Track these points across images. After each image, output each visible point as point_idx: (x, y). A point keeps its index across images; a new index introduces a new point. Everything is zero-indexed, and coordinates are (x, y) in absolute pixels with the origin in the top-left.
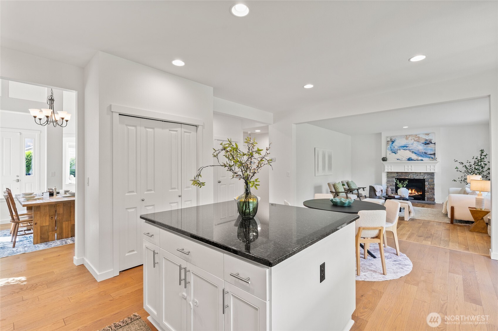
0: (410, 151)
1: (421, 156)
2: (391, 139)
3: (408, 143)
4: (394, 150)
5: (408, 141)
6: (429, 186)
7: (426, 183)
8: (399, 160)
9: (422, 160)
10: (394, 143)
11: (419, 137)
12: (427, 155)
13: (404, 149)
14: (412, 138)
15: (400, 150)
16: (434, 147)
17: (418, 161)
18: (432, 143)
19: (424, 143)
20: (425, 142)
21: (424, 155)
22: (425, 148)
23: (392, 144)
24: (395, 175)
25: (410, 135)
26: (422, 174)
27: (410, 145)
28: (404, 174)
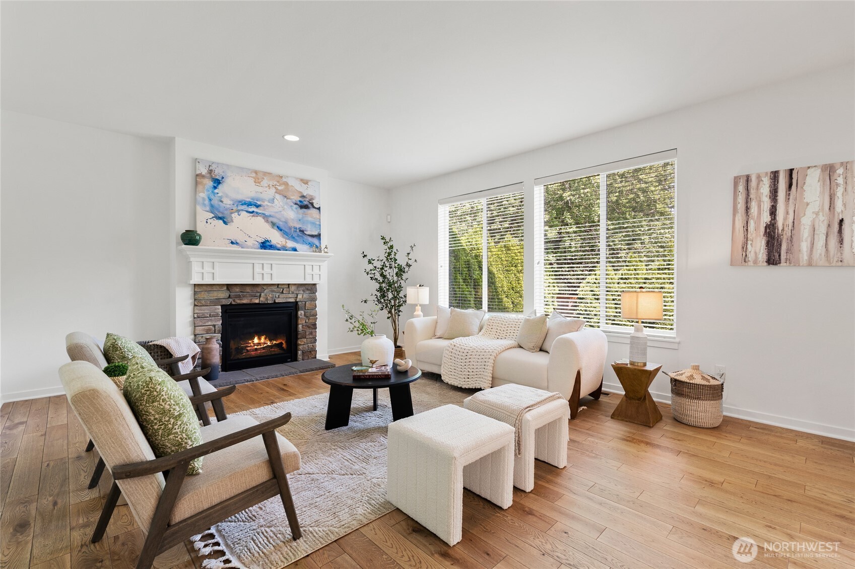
0: (267, 221)
1: (293, 238)
2: (211, 170)
3: (261, 196)
4: (221, 209)
5: (260, 189)
6: (307, 321)
7: (301, 313)
8: (237, 243)
9: (295, 250)
10: (220, 186)
11: (288, 184)
12: (305, 237)
13: (251, 210)
14: (271, 183)
15: (238, 211)
16: (318, 217)
17: (286, 250)
18: (314, 207)
19: (299, 203)
20: (300, 201)
21: (298, 236)
22: (301, 216)
23: (215, 188)
24: (223, 294)
25: (265, 174)
26: (293, 288)
27: (266, 203)
28: (248, 289)
